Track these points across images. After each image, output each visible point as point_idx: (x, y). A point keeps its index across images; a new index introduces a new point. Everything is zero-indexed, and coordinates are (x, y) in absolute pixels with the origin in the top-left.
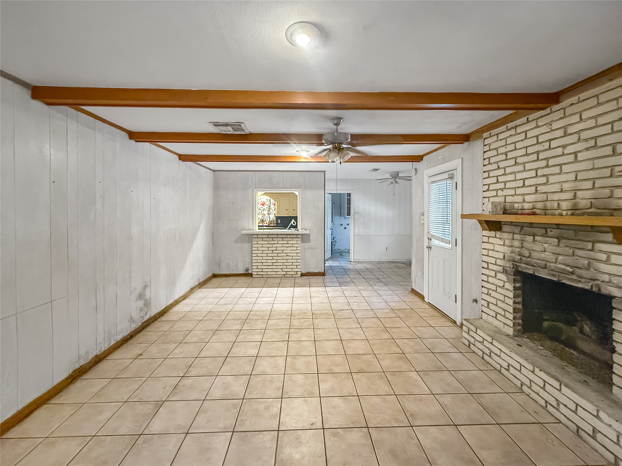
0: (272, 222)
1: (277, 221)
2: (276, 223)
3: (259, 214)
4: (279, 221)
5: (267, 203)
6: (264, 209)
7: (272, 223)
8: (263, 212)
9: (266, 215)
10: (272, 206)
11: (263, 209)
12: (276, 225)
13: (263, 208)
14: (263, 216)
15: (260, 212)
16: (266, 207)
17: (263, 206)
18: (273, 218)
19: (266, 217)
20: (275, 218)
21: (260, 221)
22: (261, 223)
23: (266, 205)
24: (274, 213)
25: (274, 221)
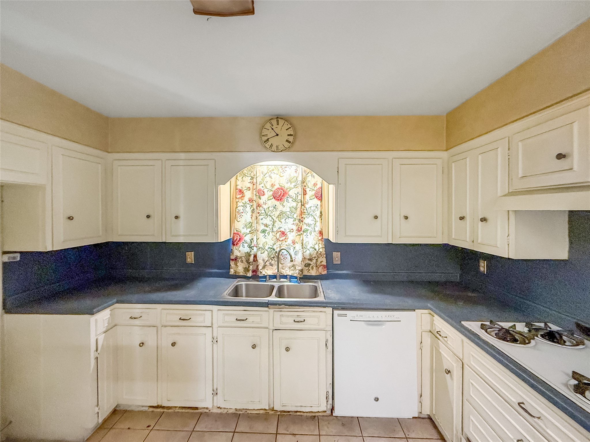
0: (310, 260)
1: (329, 256)
2: (324, 263)
3: (264, 231)
4: (337, 256)
5: (292, 193)
6: (282, 213)
7: (313, 263)
8: (277, 224)
9: (291, 236)
10: (312, 203)
11: (278, 213)
12: (325, 272)
13: (280, 208)
14: (278, 240)
15: (266, 225)
16: (289, 205)
17: (277, 203)
18: (317, 247)
19: (289, 241)
20: (320, 247)
21: (269, 256)
22: (271, 265)
23: (290, 200)
24: (318, 229)
25: (319, 255)
